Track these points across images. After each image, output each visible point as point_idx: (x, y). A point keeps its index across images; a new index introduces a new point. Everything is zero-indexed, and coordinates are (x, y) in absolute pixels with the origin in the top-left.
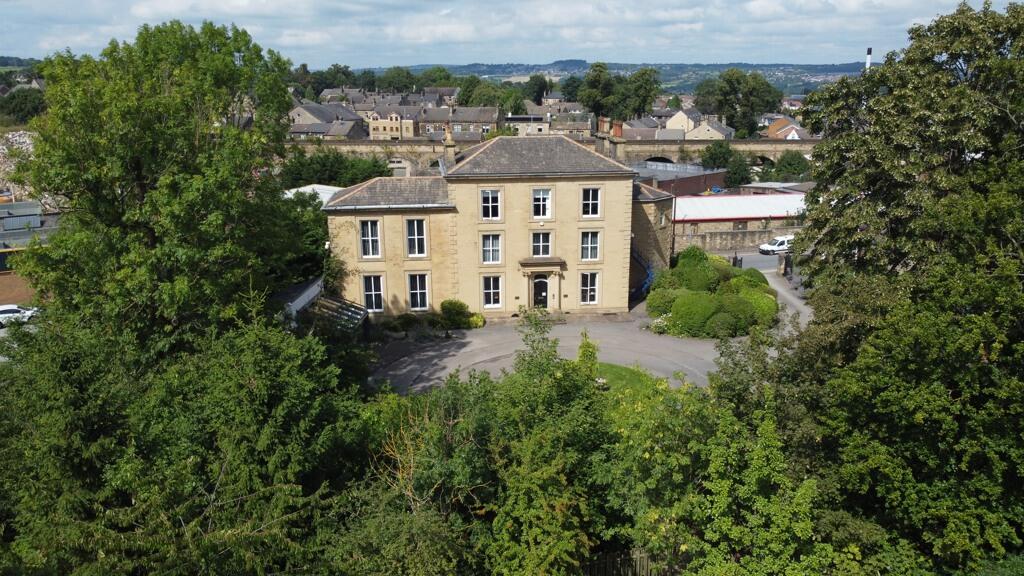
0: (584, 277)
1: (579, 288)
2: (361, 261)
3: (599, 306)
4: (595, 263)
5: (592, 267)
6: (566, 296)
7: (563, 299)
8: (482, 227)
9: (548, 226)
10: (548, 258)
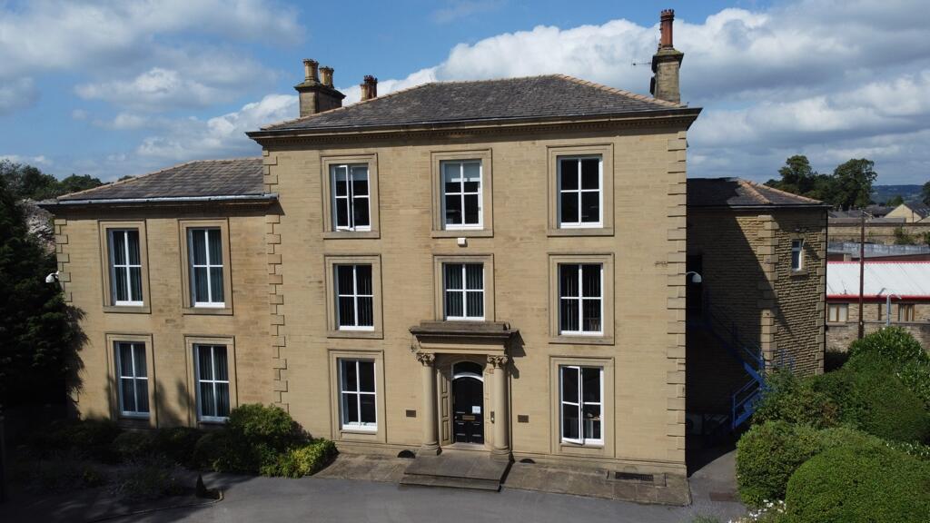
0: (569, 375)
1: (556, 402)
2: (111, 309)
3: (609, 452)
4: (594, 343)
5: (587, 351)
6: (523, 419)
7: (517, 427)
8: (333, 247)
9: (475, 247)
10: (479, 324)
